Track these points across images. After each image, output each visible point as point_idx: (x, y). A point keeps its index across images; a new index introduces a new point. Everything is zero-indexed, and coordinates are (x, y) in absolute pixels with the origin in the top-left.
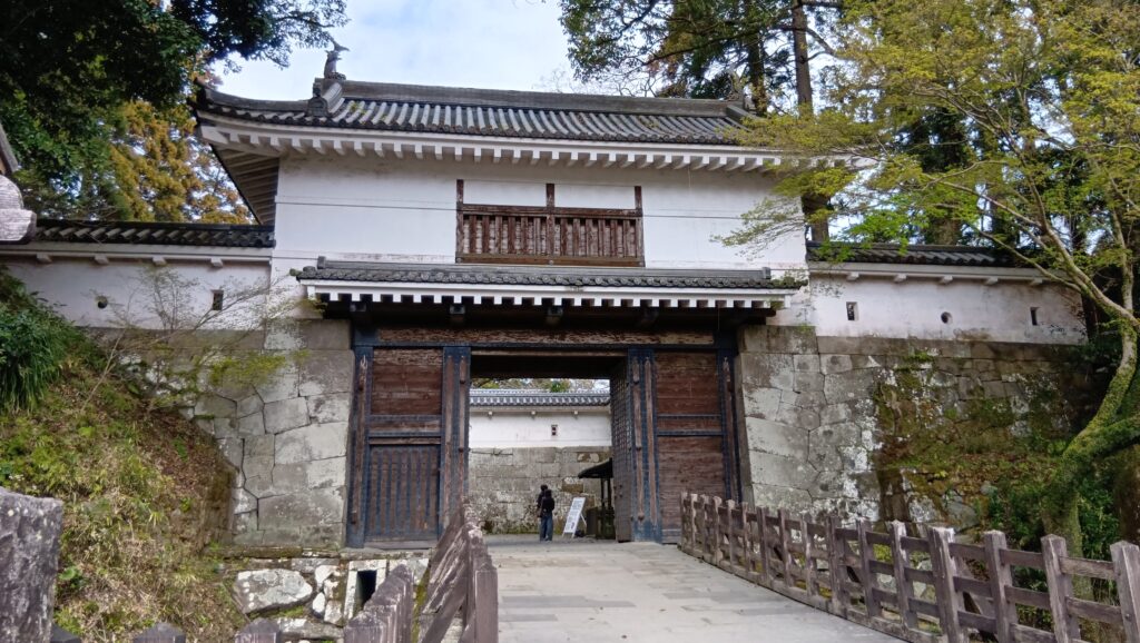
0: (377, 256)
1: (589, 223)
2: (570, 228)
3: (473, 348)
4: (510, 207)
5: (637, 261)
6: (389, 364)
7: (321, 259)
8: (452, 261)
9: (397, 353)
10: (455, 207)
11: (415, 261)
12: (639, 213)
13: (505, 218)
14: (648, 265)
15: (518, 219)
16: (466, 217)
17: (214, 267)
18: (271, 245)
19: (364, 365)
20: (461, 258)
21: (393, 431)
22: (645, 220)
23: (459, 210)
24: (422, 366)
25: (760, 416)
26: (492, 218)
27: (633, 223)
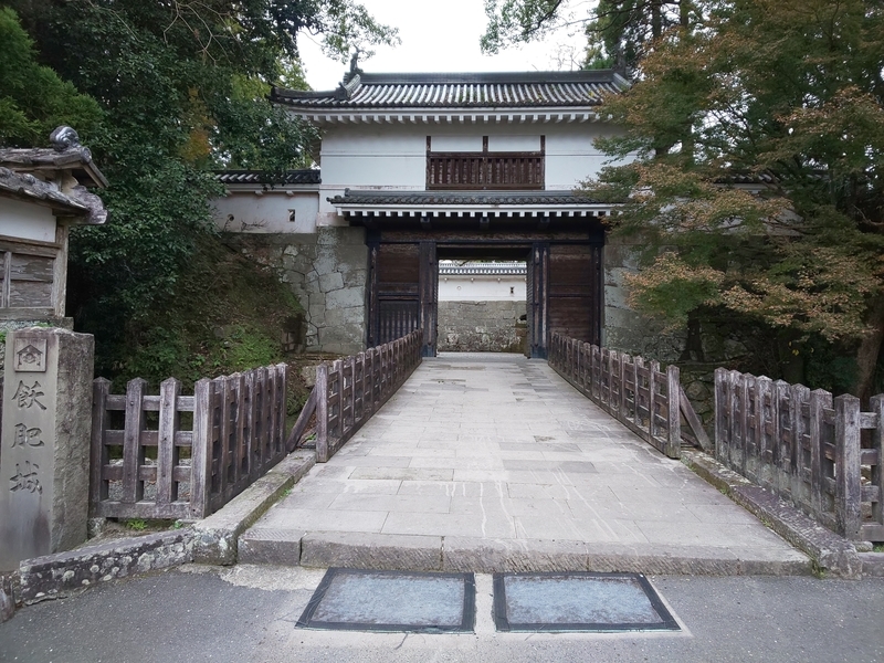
0: (379, 187)
1: (510, 161)
2: (498, 165)
3: (438, 243)
4: (459, 153)
5: (541, 186)
6: (388, 252)
7: (347, 190)
8: (424, 189)
9: (394, 246)
10: (425, 154)
11: (401, 189)
12: (543, 153)
13: (456, 160)
14: (546, 189)
15: (465, 160)
16: (432, 160)
17: (289, 196)
18: (319, 182)
19: (374, 253)
20: (429, 187)
21: (392, 292)
22: (546, 158)
23: (428, 156)
24: (408, 254)
25: (614, 285)
26: (449, 160)
27: (539, 160)
